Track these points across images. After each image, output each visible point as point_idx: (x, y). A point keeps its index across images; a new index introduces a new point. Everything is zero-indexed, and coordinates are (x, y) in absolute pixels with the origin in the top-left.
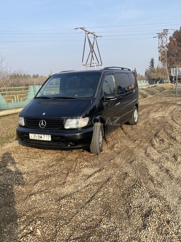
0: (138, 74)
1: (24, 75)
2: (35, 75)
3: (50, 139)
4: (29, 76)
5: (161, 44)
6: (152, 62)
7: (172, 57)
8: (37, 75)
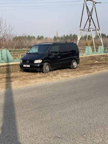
1: (29, 36)
2: (40, 36)
3: (29, 66)
4: (34, 38)
8: (42, 37)
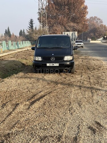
0: (12, 34)
3: (58, 65)
5: (41, 5)
6: (31, 22)
7: (51, 20)
